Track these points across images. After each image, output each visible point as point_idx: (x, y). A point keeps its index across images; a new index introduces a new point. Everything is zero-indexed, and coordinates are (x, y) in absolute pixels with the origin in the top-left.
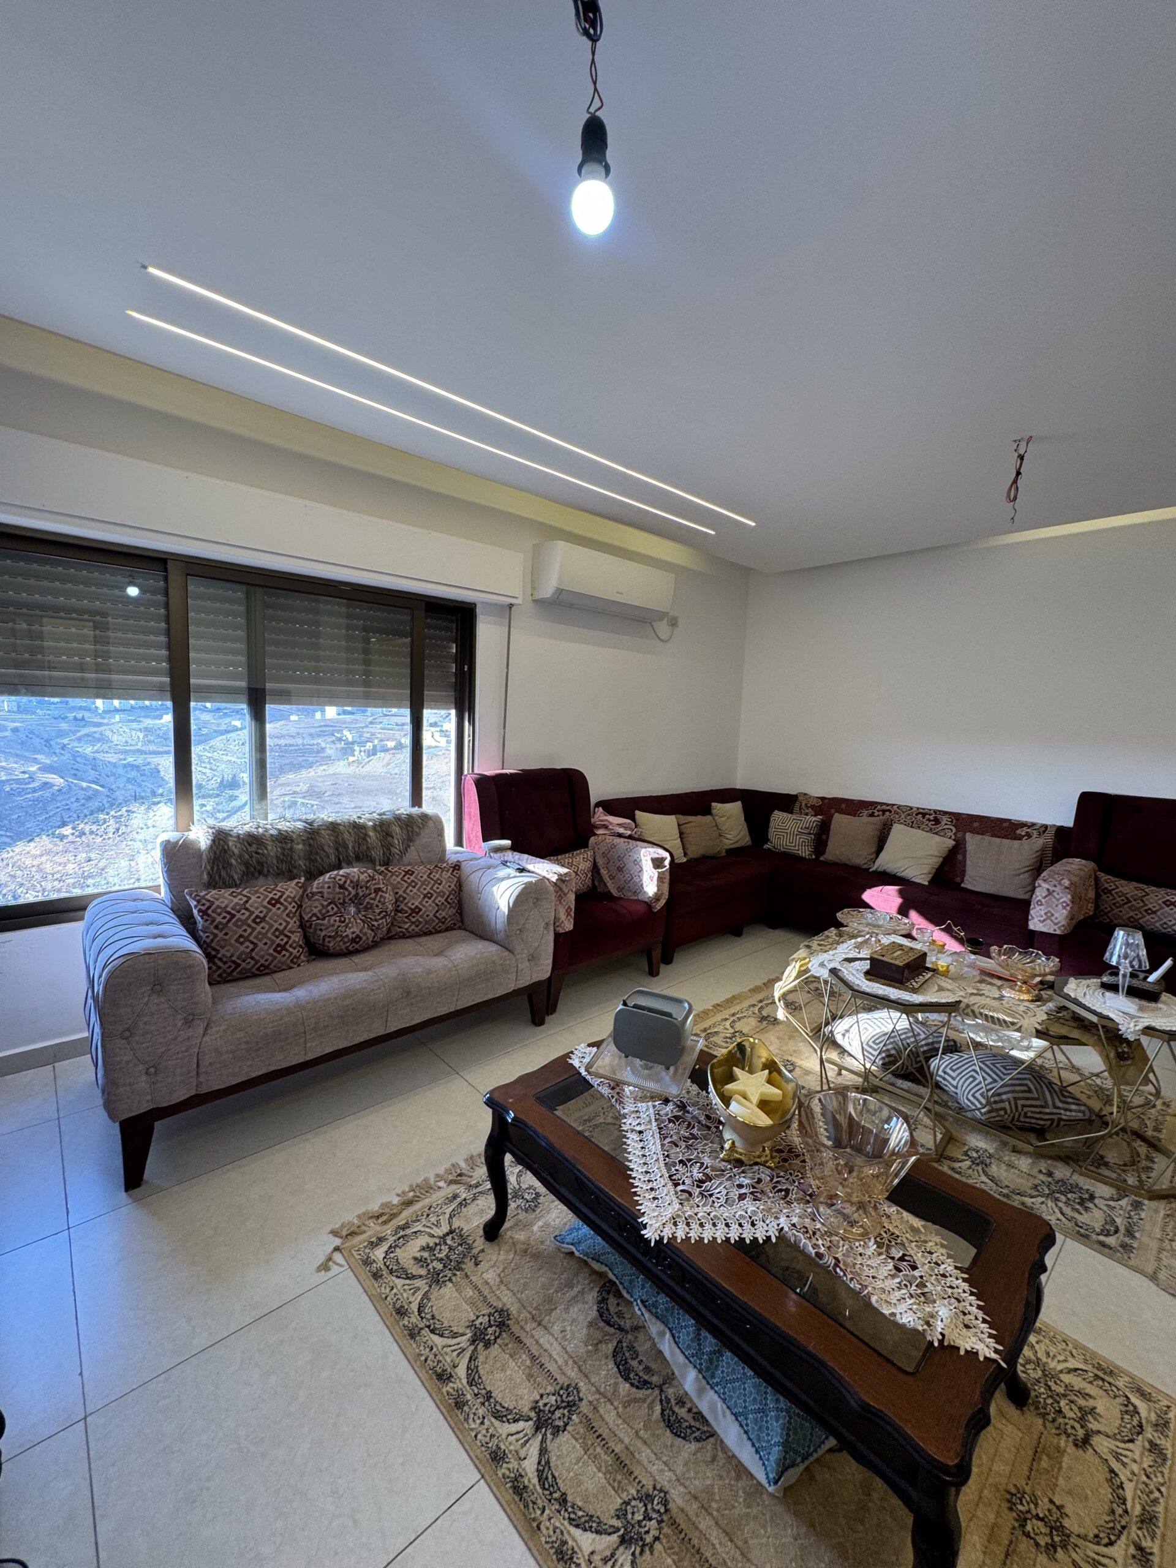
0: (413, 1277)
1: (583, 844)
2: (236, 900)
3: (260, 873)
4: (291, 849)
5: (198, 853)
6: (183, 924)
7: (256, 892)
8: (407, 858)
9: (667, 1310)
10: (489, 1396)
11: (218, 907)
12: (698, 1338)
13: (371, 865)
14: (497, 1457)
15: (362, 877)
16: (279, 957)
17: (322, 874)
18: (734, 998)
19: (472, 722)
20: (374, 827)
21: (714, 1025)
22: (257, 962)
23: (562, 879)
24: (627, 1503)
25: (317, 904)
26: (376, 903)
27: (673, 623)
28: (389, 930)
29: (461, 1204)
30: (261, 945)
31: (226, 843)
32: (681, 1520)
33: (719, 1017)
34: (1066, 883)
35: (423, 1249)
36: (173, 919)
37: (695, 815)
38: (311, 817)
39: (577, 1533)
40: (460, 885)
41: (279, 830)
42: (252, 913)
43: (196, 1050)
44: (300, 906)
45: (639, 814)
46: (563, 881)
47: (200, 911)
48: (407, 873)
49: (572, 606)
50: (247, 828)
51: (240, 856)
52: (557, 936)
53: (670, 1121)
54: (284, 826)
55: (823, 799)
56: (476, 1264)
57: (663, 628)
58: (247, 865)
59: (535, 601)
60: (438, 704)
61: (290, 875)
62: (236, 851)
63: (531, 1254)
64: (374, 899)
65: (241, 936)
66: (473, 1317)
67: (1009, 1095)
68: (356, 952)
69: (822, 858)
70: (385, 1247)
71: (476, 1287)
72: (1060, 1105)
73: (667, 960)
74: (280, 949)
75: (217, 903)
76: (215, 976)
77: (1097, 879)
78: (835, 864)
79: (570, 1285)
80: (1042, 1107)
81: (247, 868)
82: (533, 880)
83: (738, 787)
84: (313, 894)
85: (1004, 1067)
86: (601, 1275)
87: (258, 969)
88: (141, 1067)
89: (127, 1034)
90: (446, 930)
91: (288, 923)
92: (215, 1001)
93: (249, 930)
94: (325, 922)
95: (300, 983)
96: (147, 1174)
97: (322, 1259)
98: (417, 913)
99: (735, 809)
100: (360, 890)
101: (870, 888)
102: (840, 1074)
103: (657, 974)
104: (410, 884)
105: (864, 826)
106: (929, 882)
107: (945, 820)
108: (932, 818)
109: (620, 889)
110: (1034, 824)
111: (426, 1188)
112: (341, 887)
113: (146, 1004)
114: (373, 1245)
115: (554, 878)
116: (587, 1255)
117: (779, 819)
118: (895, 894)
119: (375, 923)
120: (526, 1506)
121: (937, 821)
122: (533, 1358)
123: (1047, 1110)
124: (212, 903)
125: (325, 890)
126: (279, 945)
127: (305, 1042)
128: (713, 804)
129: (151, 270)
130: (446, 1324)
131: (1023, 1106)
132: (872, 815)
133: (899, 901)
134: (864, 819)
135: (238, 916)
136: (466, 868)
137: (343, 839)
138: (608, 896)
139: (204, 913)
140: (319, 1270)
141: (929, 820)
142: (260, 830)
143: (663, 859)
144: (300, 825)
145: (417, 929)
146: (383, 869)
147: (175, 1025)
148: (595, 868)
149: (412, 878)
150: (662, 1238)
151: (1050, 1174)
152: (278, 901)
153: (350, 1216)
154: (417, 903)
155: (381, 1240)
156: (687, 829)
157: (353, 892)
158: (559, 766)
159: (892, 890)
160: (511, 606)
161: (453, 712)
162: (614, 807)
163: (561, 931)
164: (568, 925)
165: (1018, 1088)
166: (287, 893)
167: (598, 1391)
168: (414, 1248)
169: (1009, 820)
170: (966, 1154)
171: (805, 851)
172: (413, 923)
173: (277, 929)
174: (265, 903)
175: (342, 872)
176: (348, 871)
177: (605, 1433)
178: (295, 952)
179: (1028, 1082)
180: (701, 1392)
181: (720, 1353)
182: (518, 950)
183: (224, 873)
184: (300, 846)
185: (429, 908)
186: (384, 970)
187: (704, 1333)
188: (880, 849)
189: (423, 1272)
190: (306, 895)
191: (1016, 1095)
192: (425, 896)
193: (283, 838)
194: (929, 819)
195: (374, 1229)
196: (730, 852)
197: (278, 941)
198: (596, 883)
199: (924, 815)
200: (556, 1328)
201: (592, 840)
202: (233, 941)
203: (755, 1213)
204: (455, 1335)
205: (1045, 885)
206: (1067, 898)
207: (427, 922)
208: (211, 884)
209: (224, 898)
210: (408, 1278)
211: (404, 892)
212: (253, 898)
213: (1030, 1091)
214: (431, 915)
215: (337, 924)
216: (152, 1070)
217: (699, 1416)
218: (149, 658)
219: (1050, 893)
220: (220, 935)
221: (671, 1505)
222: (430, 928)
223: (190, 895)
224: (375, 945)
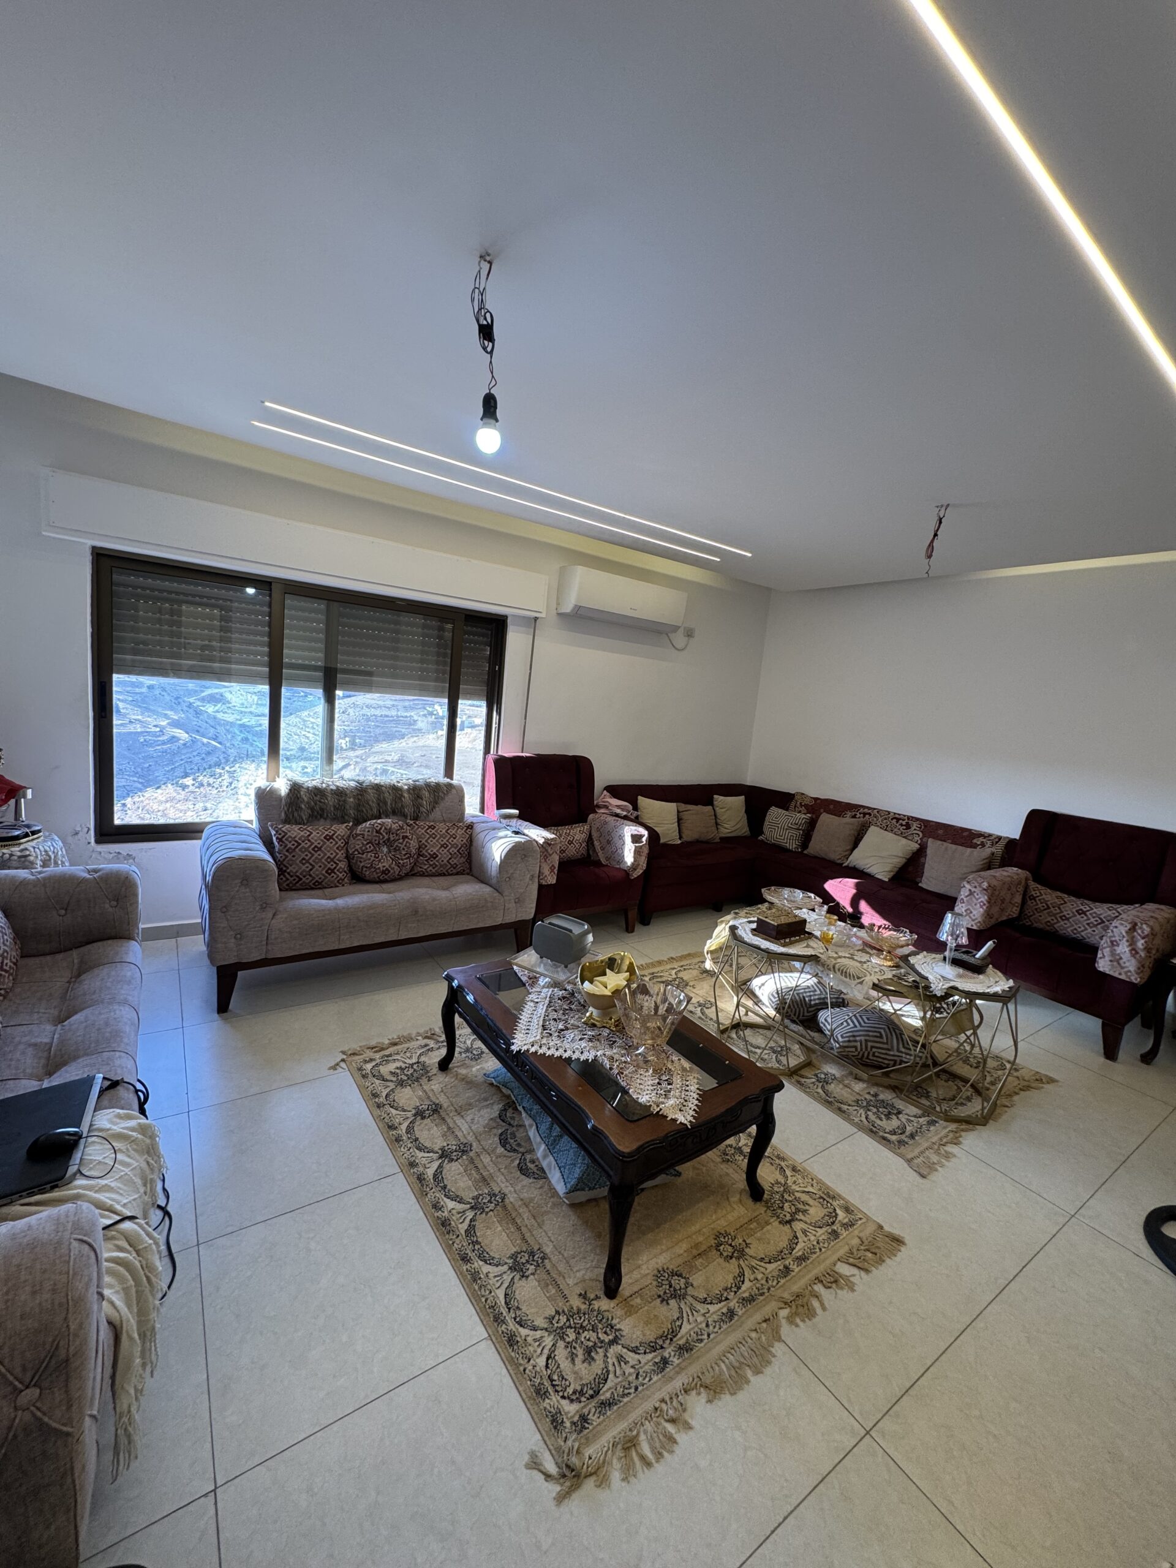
0: (387, 1081)
1: (583, 819)
2: (302, 833)
3: (321, 816)
4: (344, 801)
5: (280, 798)
6: (265, 845)
7: (317, 829)
8: (432, 817)
9: (537, 1113)
10: (416, 1140)
11: (290, 837)
12: (551, 1128)
13: (403, 818)
14: (412, 1165)
15: (394, 826)
16: (329, 877)
17: (366, 821)
18: (689, 955)
19: (499, 713)
20: (409, 790)
21: (662, 971)
22: (314, 878)
23: (548, 842)
24: (480, 1195)
25: (358, 842)
26: (402, 846)
27: (689, 634)
28: (412, 869)
29: (429, 1050)
30: (317, 867)
31: (299, 792)
32: (509, 1207)
33: (669, 966)
34: (985, 885)
35: (397, 1068)
36: (259, 842)
37: (697, 805)
38: (362, 778)
39: (447, 1201)
40: (471, 840)
41: (337, 787)
42: (312, 843)
43: (267, 927)
44: (347, 843)
45: (642, 801)
46: (550, 845)
47: (277, 838)
48: (430, 827)
49: (591, 619)
50: (314, 783)
51: (308, 803)
52: (541, 887)
53: (559, 999)
54: (341, 784)
55: (816, 799)
56: (429, 1080)
57: (679, 639)
58: (312, 809)
59: (559, 614)
60: (471, 695)
61: (343, 821)
62: (306, 799)
63: (469, 1083)
64: (401, 844)
65: (304, 859)
66: (418, 1104)
67: (863, 1038)
68: (385, 881)
69: (805, 852)
70: (374, 1063)
71: (425, 1091)
72: (903, 1050)
73: (645, 921)
74: (331, 871)
75: (289, 834)
76: (285, 885)
77: (1026, 887)
78: (815, 857)
79: (486, 1100)
80: (888, 1050)
81: (312, 812)
82: (523, 840)
83: (748, 784)
84: (357, 835)
85: (868, 1019)
86: (508, 1097)
87: (314, 884)
88: (232, 933)
89: (224, 910)
90: (457, 874)
91: (337, 854)
92: (282, 899)
93: (310, 855)
94: (364, 856)
95: (340, 896)
96: (231, 1007)
97: (333, 1064)
98: (435, 858)
99: (738, 802)
100: (391, 836)
101: (832, 879)
102: (746, 1014)
103: (632, 931)
104: (431, 836)
105: (845, 824)
106: (890, 880)
107: (915, 825)
108: (904, 823)
109: (608, 859)
110: (990, 835)
111: (409, 1039)
112: (377, 832)
113: (237, 891)
114: (366, 1062)
115: (541, 841)
116: (499, 1083)
117: (775, 814)
118: (852, 885)
119: (401, 862)
120: (422, 1186)
121: (908, 826)
122: (449, 1128)
123: (892, 1053)
124: (286, 834)
125: (366, 833)
126: (329, 869)
127: (340, 935)
128: (715, 796)
129: (267, 404)
130: (401, 1105)
131: (872, 1047)
132: (854, 817)
133: (854, 891)
134: (847, 819)
135: (303, 844)
136: (478, 828)
137: (384, 798)
138: (598, 864)
139: (280, 840)
140: (330, 1068)
141: (902, 825)
142: (324, 785)
143: (641, 836)
144: (353, 784)
145: (434, 871)
146: (412, 822)
147: (254, 909)
148: (590, 840)
149: (433, 831)
150: (520, 1050)
151: (876, 1095)
152: (331, 837)
153: (355, 1046)
154: (435, 851)
155: (371, 1060)
156: (685, 816)
157: (386, 837)
158: (571, 754)
159: (851, 882)
160: (536, 619)
161: (484, 704)
162: (615, 791)
163: (544, 883)
164: (552, 880)
165: (871, 1034)
166: (338, 832)
167: (483, 1149)
168: (392, 1067)
169: (970, 830)
170: (816, 1075)
171: (792, 845)
172: (431, 865)
173: (329, 857)
174: (322, 838)
175: (379, 821)
176: (383, 820)
177: (480, 1166)
178: (341, 875)
179: (882, 1031)
180: (545, 1157)
181: (561, 1136)
182: (506, 893)
183: (296, 814)
184: (352, 800)
185: (444, 855)
186: (401, 894)
187: (555, 1126)
188: (855, 845)
189: (394, 1079)
190: (352, 835)
191: (867, 1038)
192: (442, 846)
193: (340, 793)
194: (901, 823)
195: (369, 1054)
196: (724, 840)
197: (329, 866)
198: (591, 853)
199: (898, 820)
200: (469, 1119)
201: (591, 816)
202: (298, 862)
203: (585, 1047)
204: (404, 1111)
205: (968, 886)
206: (984, 898)
207: (441, 866)
208: (287, 821)
209: (295, 831)
210: (383, 1080)
211: (426, 841)
212: (314, 833)
213: (881, 1037)
214: (445, 861)
215: (372, 859)
216: (239, 936)
217: (542, 1170)
218: (256, 654)
219: (971, 893)
220: (290, 857)
221: (507, 1200)
222: (444, 871)
223: (272, 826)
224: (400, 878)
